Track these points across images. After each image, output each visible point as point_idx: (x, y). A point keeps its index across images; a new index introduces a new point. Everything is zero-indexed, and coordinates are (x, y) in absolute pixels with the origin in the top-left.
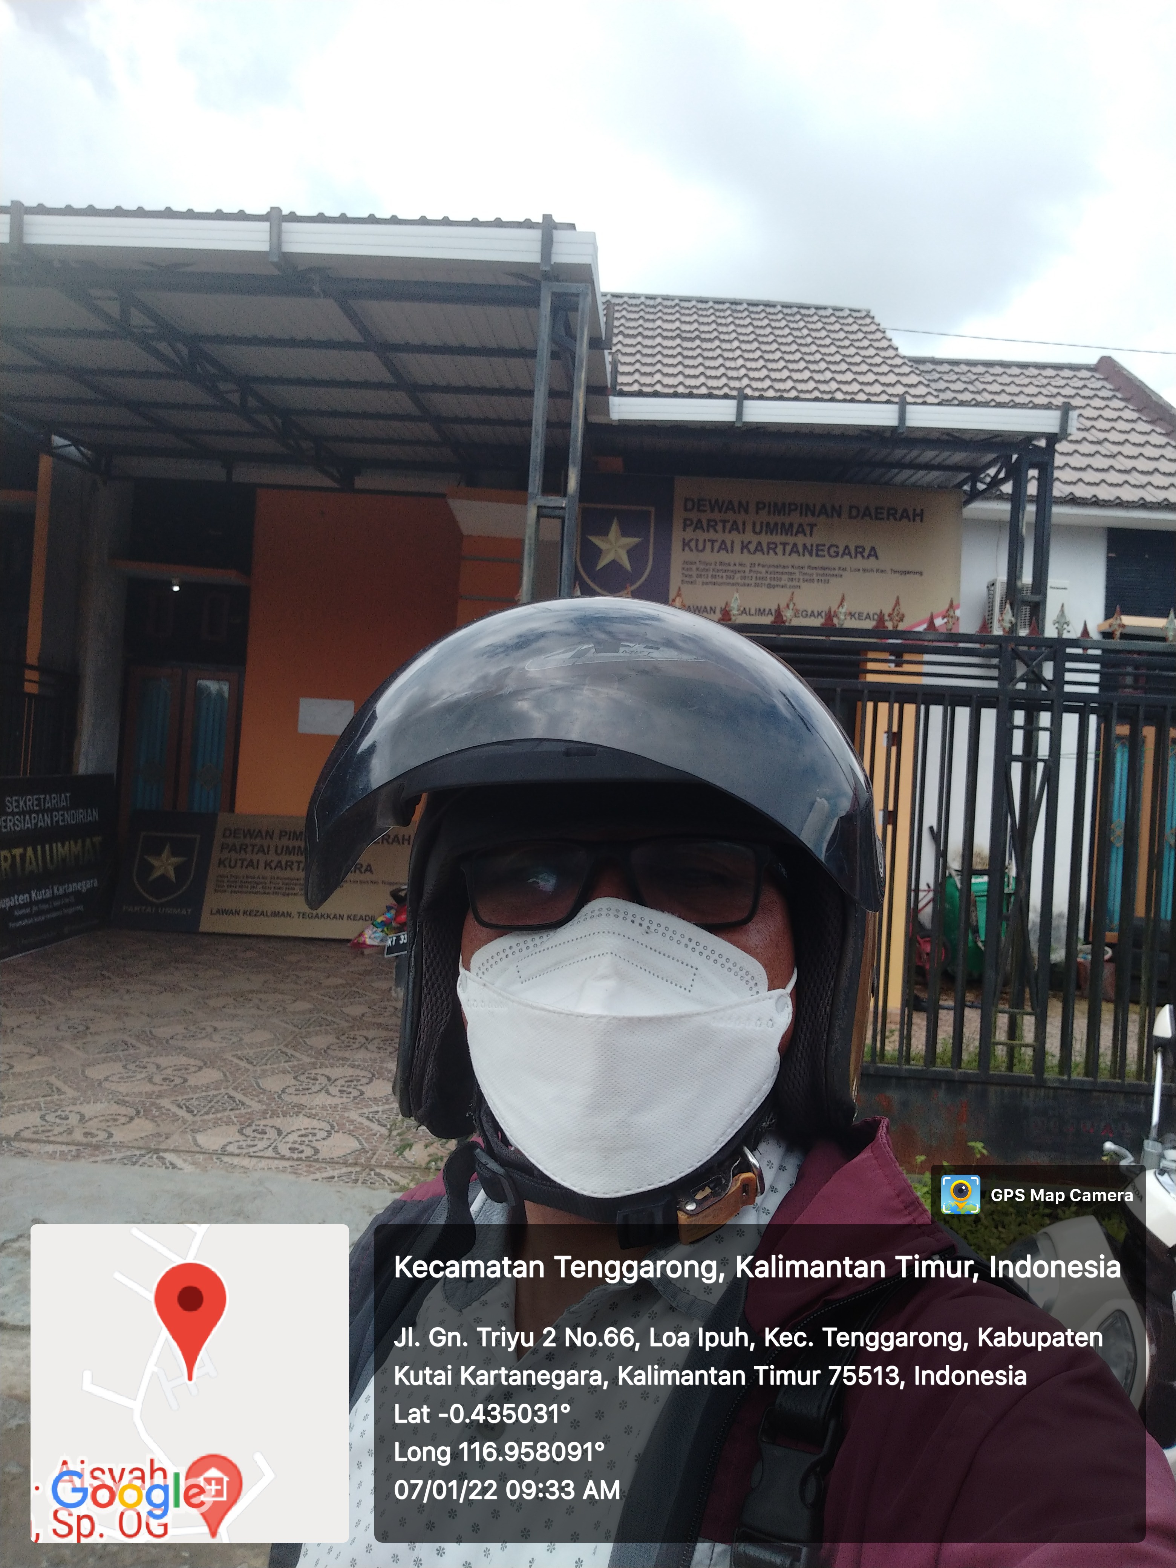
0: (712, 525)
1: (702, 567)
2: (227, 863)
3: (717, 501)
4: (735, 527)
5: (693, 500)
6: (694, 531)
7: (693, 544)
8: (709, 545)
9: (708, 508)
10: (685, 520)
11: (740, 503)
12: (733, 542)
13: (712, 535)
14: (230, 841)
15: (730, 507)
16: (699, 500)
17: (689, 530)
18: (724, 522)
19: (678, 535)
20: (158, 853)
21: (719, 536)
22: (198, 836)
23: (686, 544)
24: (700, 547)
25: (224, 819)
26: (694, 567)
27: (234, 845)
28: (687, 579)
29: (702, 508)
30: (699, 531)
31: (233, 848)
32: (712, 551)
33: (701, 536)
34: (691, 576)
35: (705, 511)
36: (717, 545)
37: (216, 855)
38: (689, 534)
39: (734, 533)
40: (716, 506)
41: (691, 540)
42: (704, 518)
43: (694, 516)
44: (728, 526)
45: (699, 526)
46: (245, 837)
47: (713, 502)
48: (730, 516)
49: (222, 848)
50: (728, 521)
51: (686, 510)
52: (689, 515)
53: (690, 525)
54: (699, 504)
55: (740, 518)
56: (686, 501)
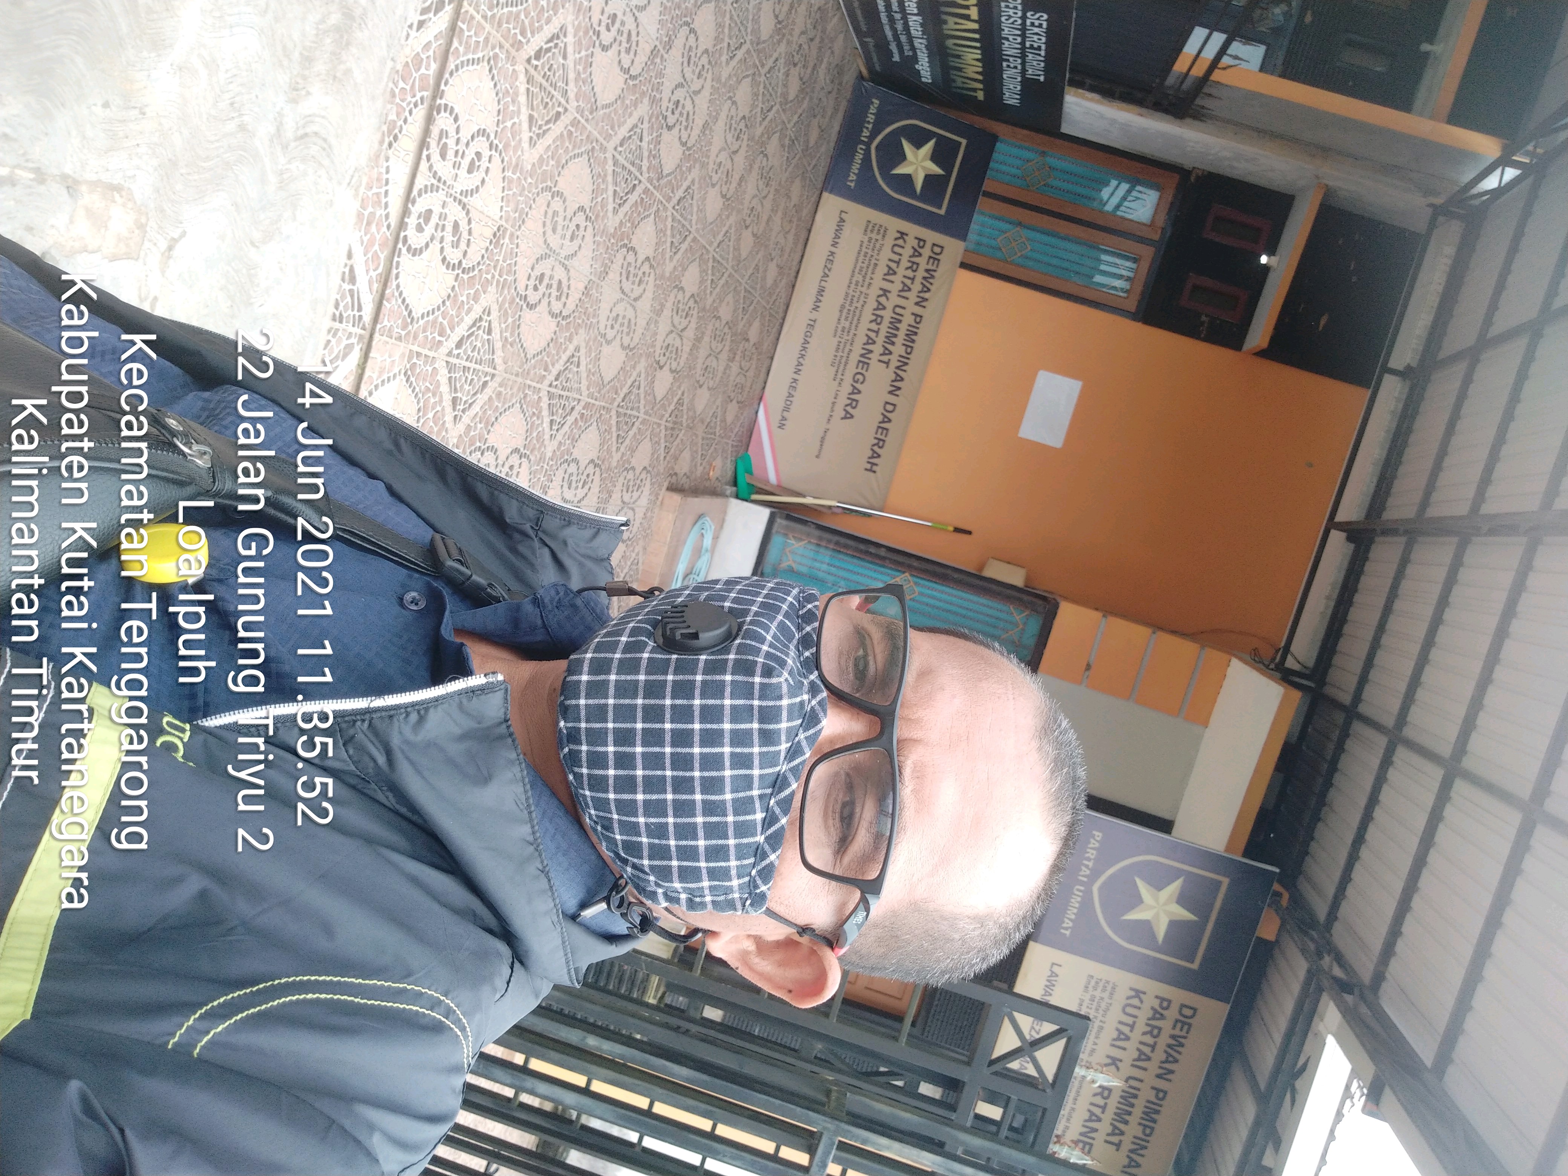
0: (1154, 1031)
1: (1103, 1005)
2: (900, 242)
3: (1182, 1045)
4: (1143, 1057)
5: (1191, 1017)
6: (1152, 1008)
7: (1136, 1002)
8: (1130, 1020)
9: (1177, 1032)
10: (1170, 1002)
11: (1171, 1072)
12: (1124, 1049)
13: (1141, 1027)
14: (926, 252)
15: (1170, 1059)
16: (1190, 1025)
17: (1156, 1003)
18: (1153, 1047)
19: (1154, 988)
20: (935, 157)
21: (1136, 1036)
22: (942, 212)
23: (1138, 994)
24: (1129, 1010)
25: (953, 248)
26: (1106, 995)
27: (920, 255)
28: (1093, 983)
29: (1179, 1025)
30: (1150, 1014)
31: (917, 253)
32: (1120, 1023)
33: (1144, 1015)
34: (1095, 989)
35: (1174, 1027)
36: (1126, 1030)
37: (914, 230)
38: (1150, 1002)
39: (1136, 1055)
40: (1177, 1043)
41: (1142, 1002)
42: (1166, 1025)
43: (1172, 1014)
44: (1147, 1050)
45: (1157, 1015)
46: (927, 271)
47: (1182, 1040)
48: (1159, 1055)
49: (920, 240)
50: (1152, 1051)
51: (1183, 1006)
52: (1175, 1008)
53: (1161, 1006)
54: (1185, 1022)
55: (1153, 1067)
56: (1195, 1010)
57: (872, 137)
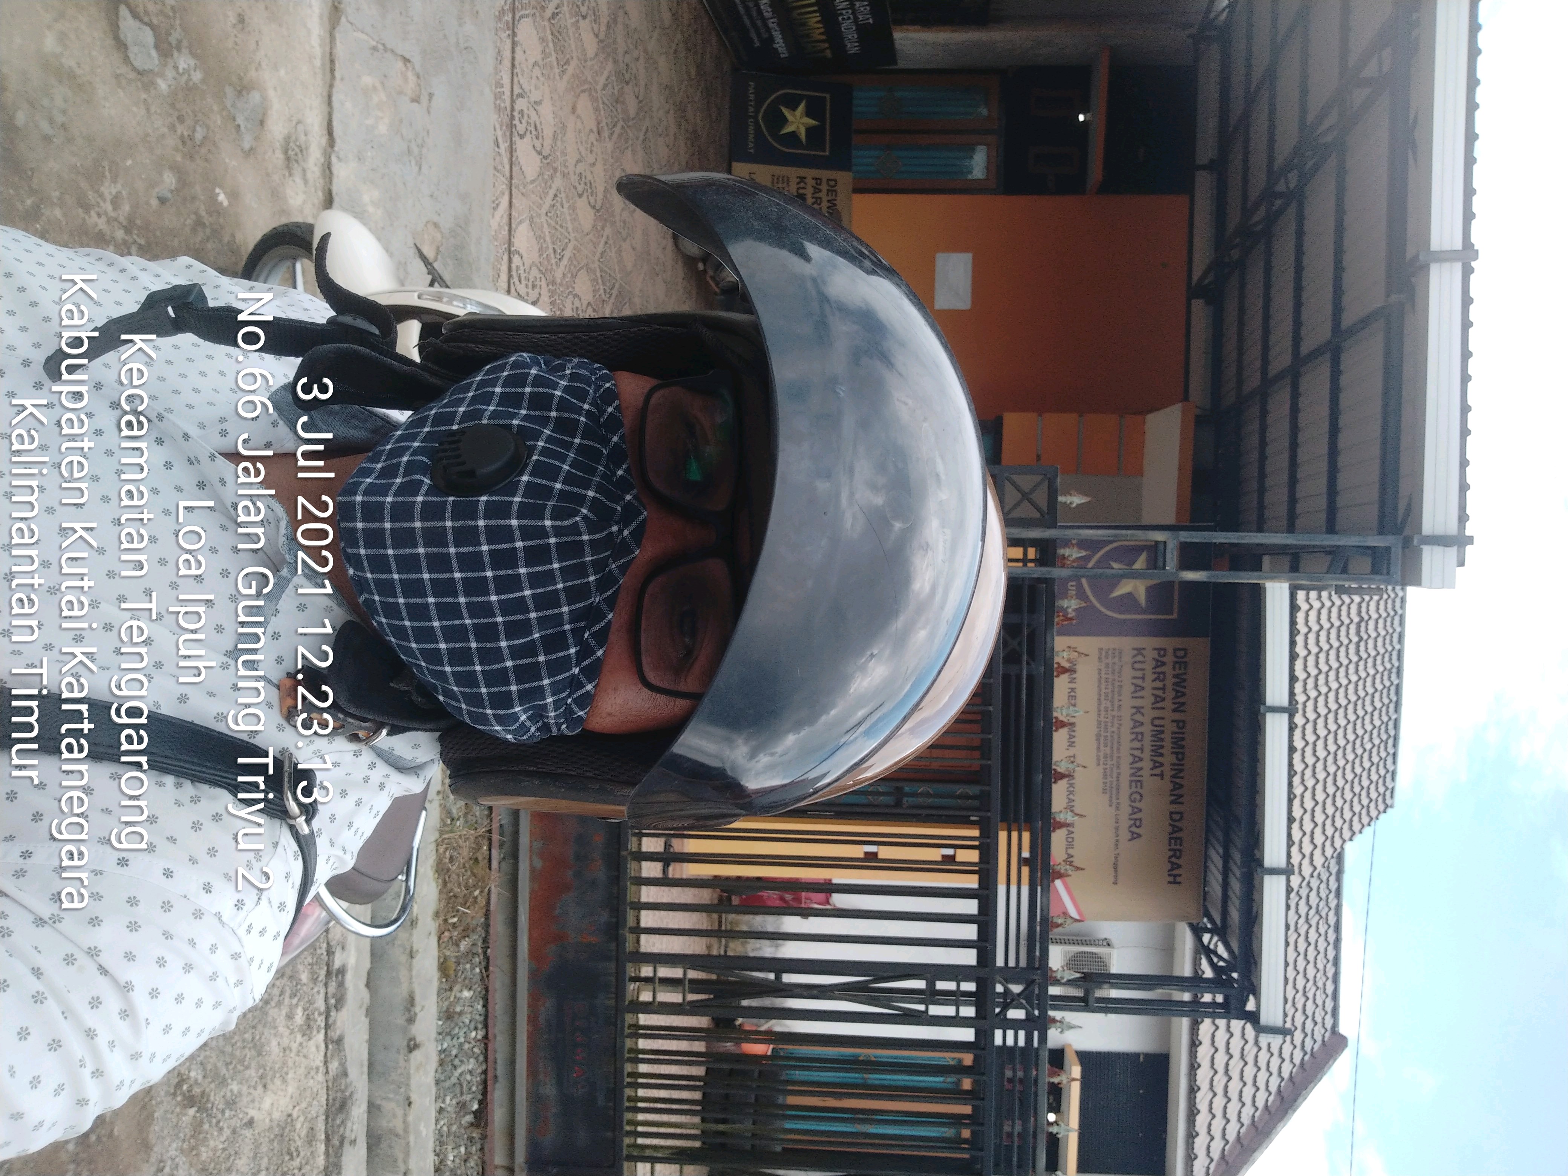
0: (1160, 676)
1: (1117, 668)
2: (802, 185)
3: (1185, 680)
4: (1158, 699)
5: (1185, 656)
6: (1154, 659)
7: (1140, 658)
8: (1139, 674)
9: (1178, 671)
10: (1165, 650)
11: (1183, 704)
12: (1143, 697)
13: (1150, 676)
14: (824, 187)
15: (1178, 694)
16: (1185, 663)
17: (1155, 654)
18: (1163, 689)
19: (1149, 643)
20: (809, 113)
21: (1148, 684)
22: (827, 153)
23: (1139, 651)
24: (1137, 666)
25: (844, 179)
26: (1116, 660)
27: (820, 191)
28: (1104, 654)
29: (1177, 666)
30: (1154, 664)
31: (817, 190)
32: (1134, 678)
33: (1149, 666)
34: (1107, 658)
35: (1174, 669)
36: (1139, 682)
37: (810, 173)
38: (1151, 654)
39: (1153, 699)
40: (1180, 681)
41: (1144, 656)
42: (1168, 669)
43: (1169, 659)
44: (1160, 693)
45: (1159, 663)
46: (829, 201)
47: (1183, 677)
48: (1170, 694)
49: (816, 179)
50: (1164, 692)
51: (1175, 650)
52: (1170, 652)
53: (1159, 654)
54: (1181, 663)
55: (1168, 704)
56: (1185, 650)
57: (757, 112)
